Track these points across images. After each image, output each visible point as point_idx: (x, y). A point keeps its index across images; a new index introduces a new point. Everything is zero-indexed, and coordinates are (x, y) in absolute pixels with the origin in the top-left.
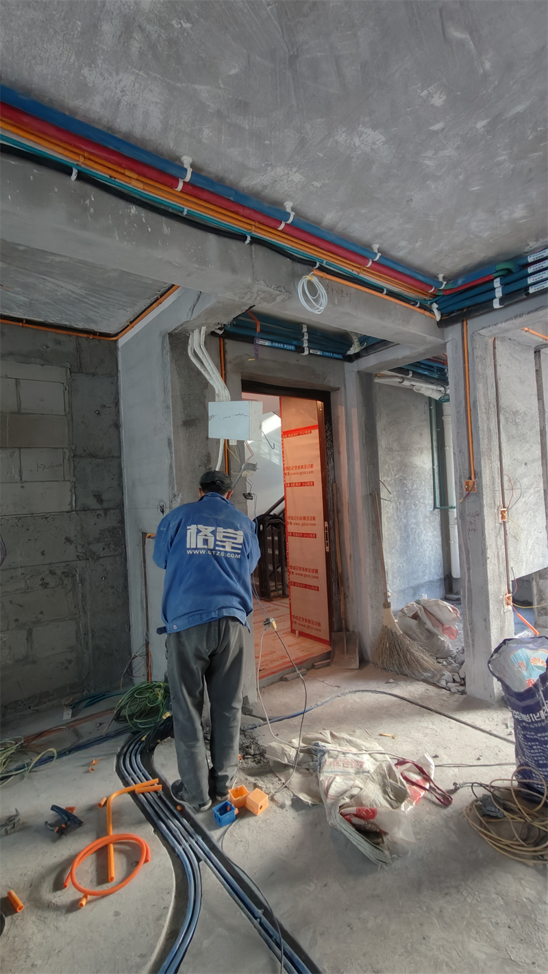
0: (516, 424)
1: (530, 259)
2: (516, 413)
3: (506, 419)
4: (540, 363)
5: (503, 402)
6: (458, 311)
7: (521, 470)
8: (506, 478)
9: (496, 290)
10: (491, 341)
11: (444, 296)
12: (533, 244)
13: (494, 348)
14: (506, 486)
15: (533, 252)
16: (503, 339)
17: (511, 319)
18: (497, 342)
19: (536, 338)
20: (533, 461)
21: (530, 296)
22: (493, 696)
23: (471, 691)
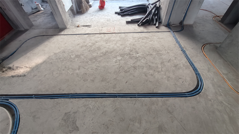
22: (65, 26)
23: (60, 26)
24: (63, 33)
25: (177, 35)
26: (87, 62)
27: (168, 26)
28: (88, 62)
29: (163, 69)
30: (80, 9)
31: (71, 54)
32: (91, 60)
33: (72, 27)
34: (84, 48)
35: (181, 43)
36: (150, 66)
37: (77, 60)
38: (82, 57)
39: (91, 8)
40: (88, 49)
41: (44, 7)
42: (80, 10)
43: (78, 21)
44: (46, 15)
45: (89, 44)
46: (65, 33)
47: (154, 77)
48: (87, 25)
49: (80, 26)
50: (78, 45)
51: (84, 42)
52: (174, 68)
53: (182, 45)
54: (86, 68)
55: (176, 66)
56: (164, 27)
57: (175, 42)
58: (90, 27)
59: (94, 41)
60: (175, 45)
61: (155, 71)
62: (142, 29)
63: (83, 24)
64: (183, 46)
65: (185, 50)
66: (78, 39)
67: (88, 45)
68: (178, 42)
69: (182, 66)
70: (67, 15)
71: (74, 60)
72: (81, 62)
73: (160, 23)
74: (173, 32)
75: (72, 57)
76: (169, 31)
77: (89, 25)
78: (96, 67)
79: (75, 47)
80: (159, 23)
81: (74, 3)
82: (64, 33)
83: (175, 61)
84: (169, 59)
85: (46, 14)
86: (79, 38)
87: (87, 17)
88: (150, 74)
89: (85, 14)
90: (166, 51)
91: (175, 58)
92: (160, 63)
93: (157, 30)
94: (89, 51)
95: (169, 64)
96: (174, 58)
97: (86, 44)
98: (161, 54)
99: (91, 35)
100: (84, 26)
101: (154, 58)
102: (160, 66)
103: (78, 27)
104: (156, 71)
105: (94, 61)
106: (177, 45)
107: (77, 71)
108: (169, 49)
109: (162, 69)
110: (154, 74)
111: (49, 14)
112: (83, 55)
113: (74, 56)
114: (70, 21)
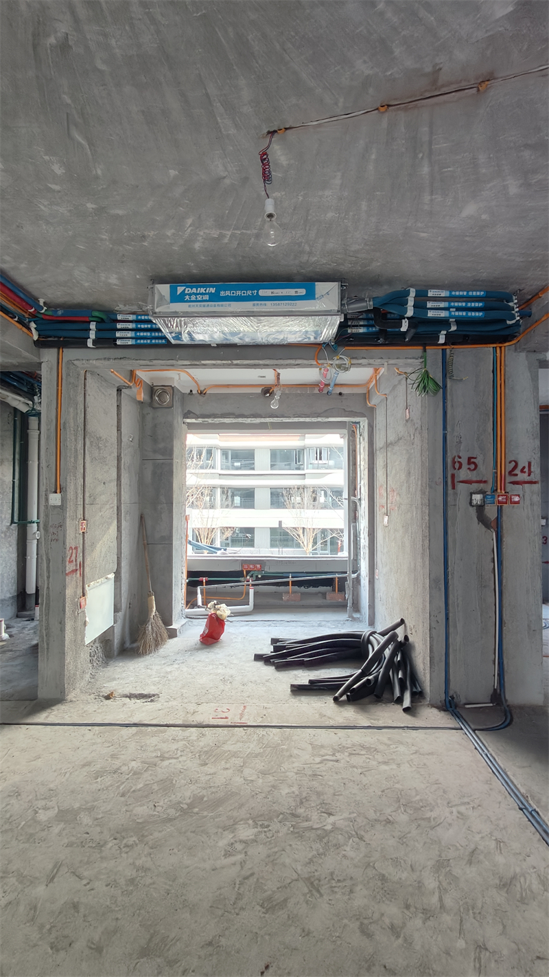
0: (99, 448)
1: (119, 317)
2: (99, 439)
3: (91, 442)
4: (121, 400)
5: (88, 427)
6: (55, 337)
7: (100, 488)
8: (87, 495)
9: (91, 332)
10: (83, 372)
11: (42, 319)
12: (121, 307)
13: (85, 379)
14: (87, 502)
15: (121, 312)
16: (92, 373)
17: (101, 359)
18: (88, 375)
19: (119, 379)
20: (110, 481)
21: (117, 346)
22: (63, 692)
23: (43, 693)
24: (42, 717)
25: (491, 744)
26: (100, 846)
27: (450, 706)
28: (106, 843)
29: (448, 901)
30: (134, 641)
31: (41, 803)
32: (119, 834)
33: (84, 697)
34: (108, 780)
35: (512, 777)
36: (383, 878)
37: (60, 834)
38: (86, 819)
39: (175, 639)
40: (118, 787)
41: (14, 631)
42: (135, 645)
43: (114, 679)
44: (9, 654)
45: (133, 764)
46: (52, 719)
47: (405, 940)
48: (145, 692)
49: (116, 694)
50: (84, 766)
51: (113, 756)
52: (500, 897)
53: (519, 786)
54: (86, 874)
55: (506, 884)
56: (435, 711)
57: (486, 773)
58: (152, 701)
59: (154, 754)
60: (488, 782)
61: (407, 907)
62: (349, 714)
63: (127, 691)
64: (523, 791)
65: (535, 807)
66: (94, 744)
67: (124, 769)
68: (499, 773)
69: (536, 886)
70: (84, 655)
71: (44, 834)
72: (70, 845)
73: (418, 696)
74: (474, 731)
75: (43, 816)
76: (457, 726)
77: (152, 693)
78: (134, 873)
79: (67, 775)
80: (413, 695)
81: (120, 622)
82: (47, 717)
83: (500, 859)
84: (473, 846)
85: (11, 651)
86: (99, 740)
87: (153, 667)
88: (387, 921)
89: (148, 657)
90: (454, 810)
91: (498, 842)
92: (430, 863)
93: (407, 720)
94: (123, 795)
95: (471, 872)
96: (493, 844)
97: (117, 763)
98: (433, 823)
99: (150, 729)
100: (130, 696)
101: (402, 840)
102: (431, 883)
103: (108, 698)
104: (412, 909)
105: (131, 841)
106: (497, 784)
107: (40, 891)
108: (466, 800)
109: (441, 899)
110: (404, 924)
111: (18, 654)
112: (90, 810)
113: (52, 813)
114: (87, 676)
